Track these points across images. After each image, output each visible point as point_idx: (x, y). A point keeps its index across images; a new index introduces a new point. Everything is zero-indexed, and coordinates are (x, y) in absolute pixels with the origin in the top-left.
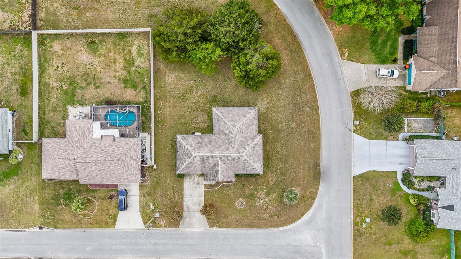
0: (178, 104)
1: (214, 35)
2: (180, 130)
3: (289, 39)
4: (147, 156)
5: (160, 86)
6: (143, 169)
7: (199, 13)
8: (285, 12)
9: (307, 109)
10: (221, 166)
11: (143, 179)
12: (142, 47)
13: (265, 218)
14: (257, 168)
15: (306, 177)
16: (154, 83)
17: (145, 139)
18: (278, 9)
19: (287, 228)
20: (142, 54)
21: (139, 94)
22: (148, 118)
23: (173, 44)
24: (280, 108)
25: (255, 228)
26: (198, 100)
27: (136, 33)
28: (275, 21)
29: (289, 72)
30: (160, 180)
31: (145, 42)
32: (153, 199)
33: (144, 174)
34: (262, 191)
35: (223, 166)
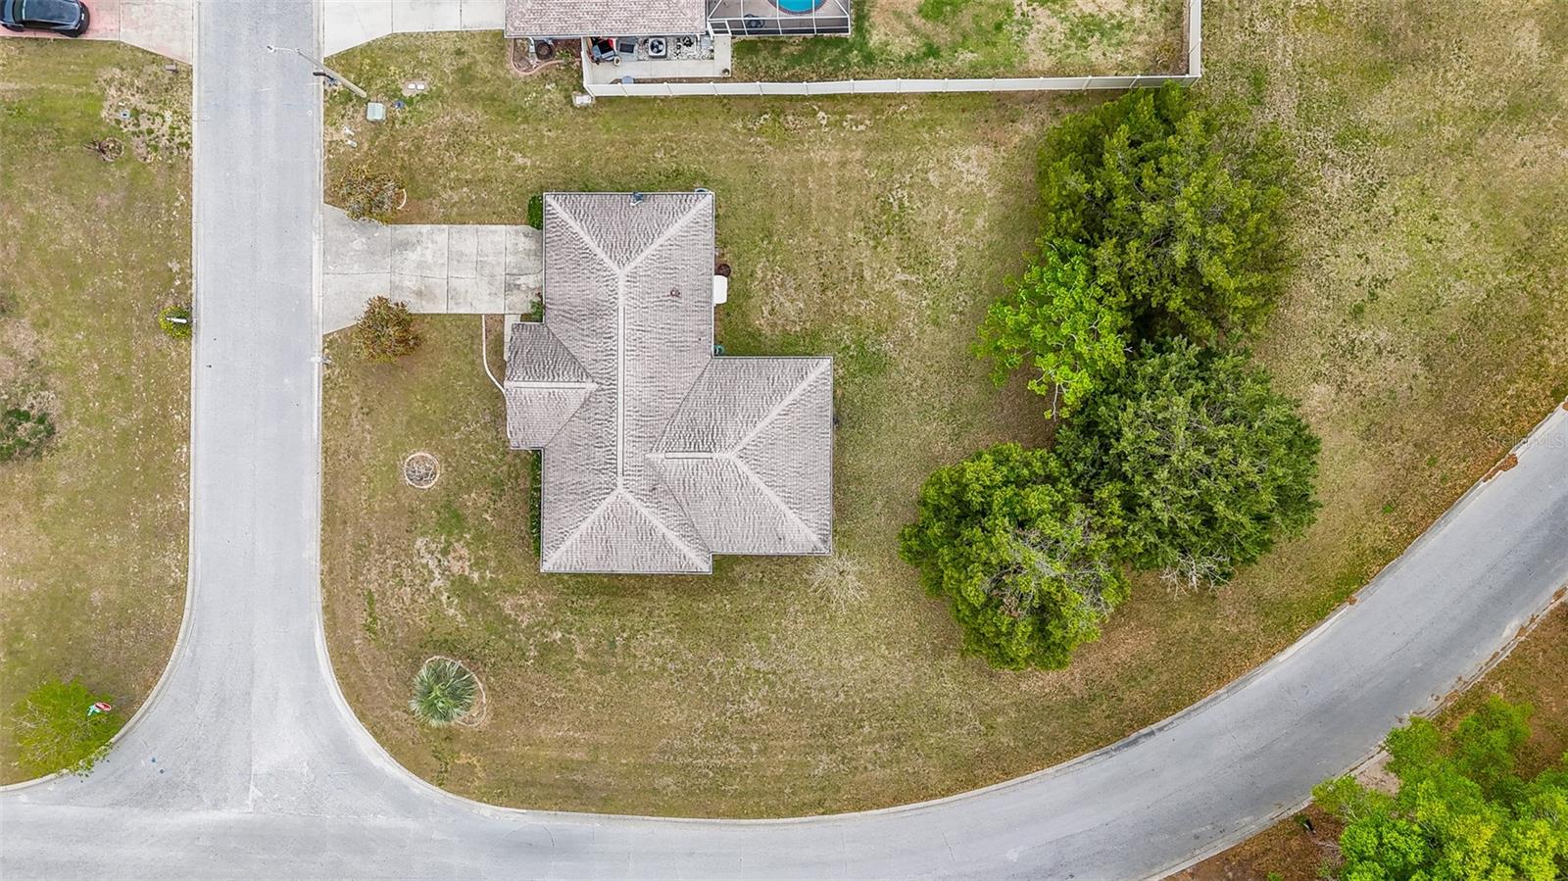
0: (854, 203)
1: (1157, 368)
2: (741, 212)
3: (1134, 697)
4: (628, 65)
5: (939, 122)
6: (572, 46)
7: (1262, 300)
8: (1256, 682)
9: (823, 763)
10: (573, 391)
11: (532, 49)
12: (1114, 41)
13: (362, 574)
14: (563, 548)
15: (531, 753)
16: (950, 96)
17: (706, 53)
18: (1270, 651)
19: (321, 663)
20: (1083, 40)
21: (902, 28)
22: (798, 68)
23: (1120, 180)
24: (831, 649)
25: (322, 530)
26: (873, 289)
27: (1180, 13)
28: (1218, 635)
29: (987, 695)
30: (526, 120)
31: (1138, 52)
32: (445, 91)
33: (551, 53)
34: (476, 564)
35: (574, 404)
